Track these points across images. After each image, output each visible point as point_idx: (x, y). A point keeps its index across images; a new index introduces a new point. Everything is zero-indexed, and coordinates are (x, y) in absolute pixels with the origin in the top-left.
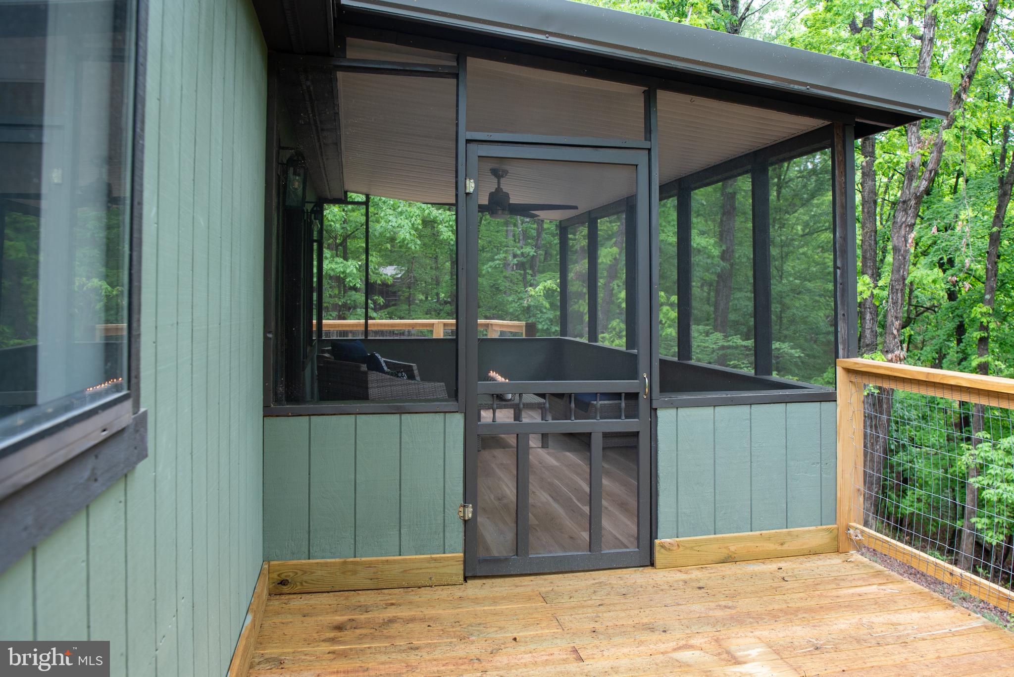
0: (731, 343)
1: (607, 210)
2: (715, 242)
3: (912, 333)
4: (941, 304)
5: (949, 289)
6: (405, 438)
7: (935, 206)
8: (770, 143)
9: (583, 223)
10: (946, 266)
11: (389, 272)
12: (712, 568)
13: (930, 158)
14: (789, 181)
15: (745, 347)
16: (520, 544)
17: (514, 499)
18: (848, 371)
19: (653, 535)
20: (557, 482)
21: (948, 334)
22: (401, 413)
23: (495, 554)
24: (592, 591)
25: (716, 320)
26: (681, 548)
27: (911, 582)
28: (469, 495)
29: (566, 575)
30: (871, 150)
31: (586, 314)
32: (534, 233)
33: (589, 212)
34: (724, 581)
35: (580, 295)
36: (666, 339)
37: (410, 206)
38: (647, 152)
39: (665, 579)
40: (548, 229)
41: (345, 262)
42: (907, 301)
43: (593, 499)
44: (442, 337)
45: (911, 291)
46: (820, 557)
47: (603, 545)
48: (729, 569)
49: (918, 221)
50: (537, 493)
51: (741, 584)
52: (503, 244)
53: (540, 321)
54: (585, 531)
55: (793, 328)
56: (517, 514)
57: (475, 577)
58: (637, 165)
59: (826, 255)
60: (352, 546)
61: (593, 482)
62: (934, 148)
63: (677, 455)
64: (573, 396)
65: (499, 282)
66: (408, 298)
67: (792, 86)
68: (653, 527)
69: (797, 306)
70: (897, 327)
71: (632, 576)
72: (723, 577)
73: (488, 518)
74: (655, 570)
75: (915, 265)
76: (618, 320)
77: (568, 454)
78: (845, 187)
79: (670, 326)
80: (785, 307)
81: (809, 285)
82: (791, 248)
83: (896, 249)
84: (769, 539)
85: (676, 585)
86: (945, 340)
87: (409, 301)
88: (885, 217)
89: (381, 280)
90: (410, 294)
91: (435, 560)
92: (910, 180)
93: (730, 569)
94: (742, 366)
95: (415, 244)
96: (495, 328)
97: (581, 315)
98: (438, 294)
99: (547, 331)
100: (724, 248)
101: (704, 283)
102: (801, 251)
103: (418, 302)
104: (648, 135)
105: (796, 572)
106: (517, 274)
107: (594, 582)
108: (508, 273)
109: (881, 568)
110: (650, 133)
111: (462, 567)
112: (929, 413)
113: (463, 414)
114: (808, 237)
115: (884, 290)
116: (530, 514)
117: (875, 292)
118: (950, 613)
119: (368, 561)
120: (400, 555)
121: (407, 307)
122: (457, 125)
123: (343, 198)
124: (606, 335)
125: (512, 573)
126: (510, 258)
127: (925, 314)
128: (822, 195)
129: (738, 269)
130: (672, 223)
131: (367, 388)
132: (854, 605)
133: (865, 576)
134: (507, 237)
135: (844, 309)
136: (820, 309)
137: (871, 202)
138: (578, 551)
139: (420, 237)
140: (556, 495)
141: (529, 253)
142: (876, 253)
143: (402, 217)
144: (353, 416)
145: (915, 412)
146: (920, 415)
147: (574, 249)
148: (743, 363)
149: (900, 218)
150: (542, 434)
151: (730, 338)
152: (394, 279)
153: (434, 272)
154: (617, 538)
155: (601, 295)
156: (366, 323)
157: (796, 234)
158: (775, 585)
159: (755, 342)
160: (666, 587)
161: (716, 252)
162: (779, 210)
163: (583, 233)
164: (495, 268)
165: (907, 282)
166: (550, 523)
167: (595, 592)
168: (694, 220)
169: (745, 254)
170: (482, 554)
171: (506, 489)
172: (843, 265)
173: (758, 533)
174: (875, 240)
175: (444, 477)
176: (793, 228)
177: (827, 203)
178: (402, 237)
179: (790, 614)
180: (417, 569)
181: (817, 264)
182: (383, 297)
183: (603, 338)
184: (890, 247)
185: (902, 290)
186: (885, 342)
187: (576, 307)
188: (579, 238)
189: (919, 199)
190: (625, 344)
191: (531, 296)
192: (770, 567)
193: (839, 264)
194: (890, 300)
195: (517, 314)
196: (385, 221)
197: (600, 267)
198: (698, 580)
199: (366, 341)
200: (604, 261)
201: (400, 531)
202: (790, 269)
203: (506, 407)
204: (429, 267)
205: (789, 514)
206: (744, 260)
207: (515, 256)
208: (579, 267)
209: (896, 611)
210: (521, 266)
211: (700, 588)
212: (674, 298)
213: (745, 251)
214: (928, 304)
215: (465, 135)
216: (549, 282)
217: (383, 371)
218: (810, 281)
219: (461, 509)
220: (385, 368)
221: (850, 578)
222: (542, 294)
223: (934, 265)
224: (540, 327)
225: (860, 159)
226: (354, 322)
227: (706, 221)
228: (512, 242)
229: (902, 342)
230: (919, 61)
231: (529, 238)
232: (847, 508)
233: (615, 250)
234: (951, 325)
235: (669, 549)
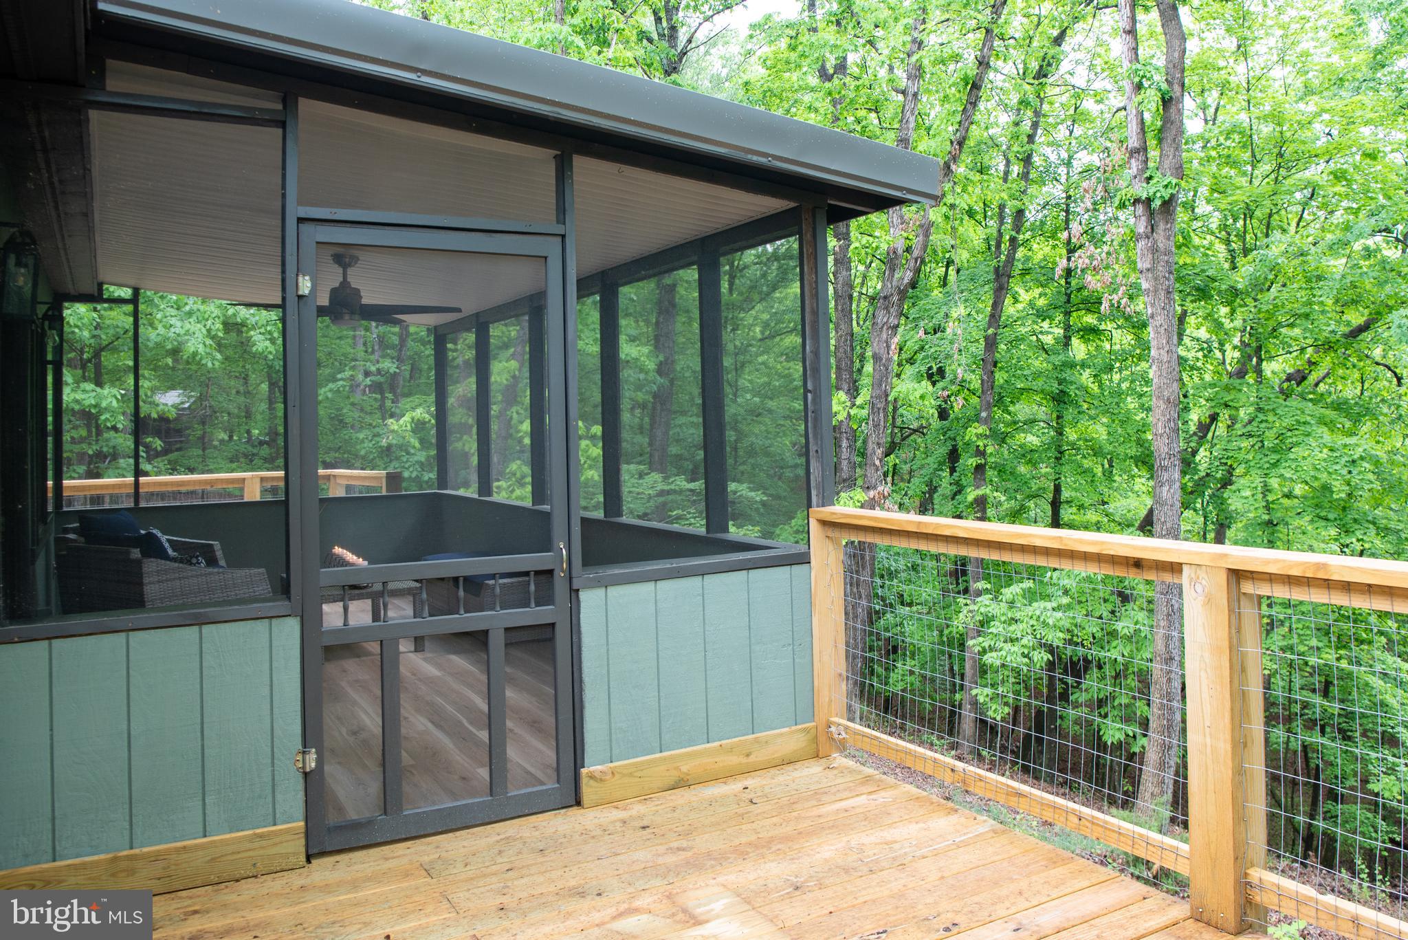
0: (673, 487)
1: (503, 312)
2: (650, 352)
3: (897, 461)
4: (930, 425)
5: (940, 406)
6: (208, 660)
7: (922, 302)
8: (721, 228)
9: (468, 330)
10: (936, 378)
11: (170, 400)
12: (658, 799)
13: (916, 242)
14: (744, 268)
15: (691, 490)
16: (390, 799)
17: (378, 731)
18: (824, 523)
19: (579, 762)
20: (439, 700)
21: (939, 462)
22: (201, 624)
23: (353, 815)
24: (496, 851)
25: (651, 456)
26: (617, 776)
27: (906, 785)
28: (311, 734)
29: (458, 833)
30: (845, 230)
31: (473, 454)
32: (395, 340)
33: (477, 315)
34: (675, 814)
35: (465, 428)
36: (586, 484)
37: (203, 302)
38: (560, 239)
39: (596, 821)
40: (416, 333)
41: (98, 389)
42: (891, 422)
43: (494, 721)
44: (258, 499)
45: (895, 409)
46: (796, 767)
47: (509, 785)
48: (681, 797)
49: (903, 320)
50: (412, 719)
51: (698, 816)
52: (350, 356)
53: (407, 466)
54: (483, 766)
55: (752, 461)
56: (383, 754)
57: (323, 854)
58: (546, 258)
59: (791, 364)
60: (127, 833)
61: (492, 695)
62: (920, 231)
63: (608, 650)
64: (461, 580)
65: (345, 411)
66: (202, 438)
67: (749, 157)
68: (579, 752)
69: (756, 434)
70: (880, 456)
71: (551, 823)
72: (674, 809)
73: (339, 763)
74: (582, 811)
75: (898, 376)
76: (519, 462)
77: (454, 658)
78: (817, 288)
79: (590, 467)
80: (741, 435)
81: (771, 404)
82: (748, 357)
83: (876, 358)
84: (731, 750)
85: (611, 828)
86: (936, 470)
87: (204, 444)
88: (863, 315)
89: (158, 413)
90: (205, 433)
91: (261, 836)
92: (893, 270)
93: (683, 796)
94: (688, 516)
95: (214, 359)
96: (339, 481)
97: (466, 455)
98: (248, 432)
99: (417, 480)
100: (661, 358)
101: (636, 405)
102: (760, 359)
103: (216, 443)
104: (562, 217)
105: (767, 790)
106: (371, 400)
107: (499, 838)
108: (357, 398)
109: (870, 771)
110: (564, 214)
111: (303, 842)
112: (920, 561)
113: (299, 618)
114: (768, 342)
115: (863, 408)
116: (404, 754)
117: (853, 412)
118: (954, 818)
119: (154, 852)
120: (205, 836)
121: (200, 452)
122: (284, 196)
123: (96, 294)
124: (503, 484)
125: (379, 840)
126: (360, 377)
127: (912, 437)
128: (786, 287)
129: (680, 386)
130: (592, 327)
131: (141, 584)
132: (839, 825)
133: (851, 784)
134: (354, 346)
135: (817, 444)
136: (785, 435)
137: (845, 297)
138: (475, 797)
139: (220, 346)
140: (438, 718)
141: (389, 368)
142: (852, 362)
143: (191, 320)
144: (123, 635)
145: (902, 562)
146: (909, 565)
147: (456, 363)
148: (689, 513)
149: (882, 317)
150: (416, 638)
151: (671, 480)
152: (179, 410)
153: (242, 399)
154: (528, 773)
155: (494, 426)
156: (137, 483)
157: (754, 338)
158: (741, 811)
159: (706, 483)
160: (598, 832)
161: (651, 365)
162: (733, 306)
163: (467, 342)
164: (338, 391)
165: (890, 398)
166: (432, 760)
167: (500, 852)
168: (623, 322)
169: (688, 367)
170: (332, 819)
171: (364, 716)
172: (815, 389)
173: (717, 744)
174: (851, 346)
175: (272, 713)
176: (750, 329)
177: (791, 297)
178: (192, 349)
179: (761, 847)
180: (233, 853)
181: (780, 376)
182: (160, 438)
183: (498, 487)
184: (869, 354)
185: (884, 409)
186: (865, 476)
187: (459, 445)
188: (463, 349)
189: (903, 294)
190: (530, 496)
191: (393, 431)
192: (733, 787)
193: (810, 386)
194: (871, 422)
195: (371, 457)
196: (164, 327)
197: (493, 387)
198: (641, 817)
199: (136, 510)
200: (498, 379)
201: (204, 800)
202: (747, 384)
203: (360, 597)
204: (234, 392)
205: (755, 715)
206: (687, 374)
207: (367, 374)
208: (463, 388)
209: (890, 825)
210: (377, 388)
211: (644, 828)
212: (597, 430)
213: (689, 362)
214: (915, 425)
215: (295, 210)
216: (420, 411)
217: (166, 557)
218: (771, 399)
219: (300, 757)
220: (170, 551)
221: (834, 790)
222: (409, 428)
223: (922, 376)
224: (406, 474)
225: (832, 243)
226: (115, 481)
227: (637, 322)
228: (363, 353)
229: (885, 475)
230: (901, 121)
231: (388, 347)
232: (827, 699)
233: (514, 364)
234: (943, 451)
235: (601, 780)
